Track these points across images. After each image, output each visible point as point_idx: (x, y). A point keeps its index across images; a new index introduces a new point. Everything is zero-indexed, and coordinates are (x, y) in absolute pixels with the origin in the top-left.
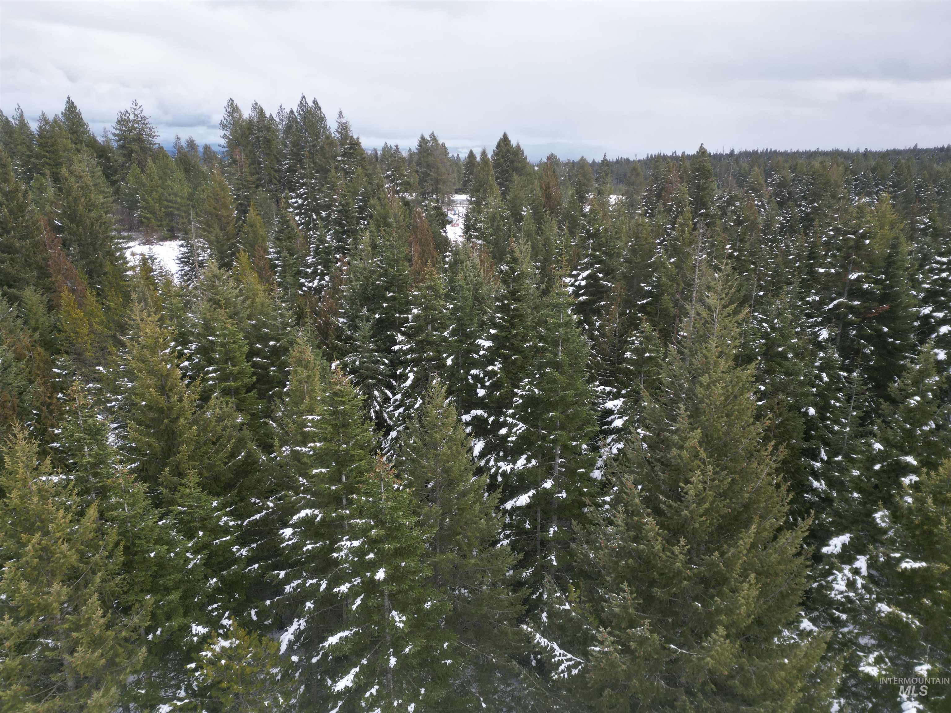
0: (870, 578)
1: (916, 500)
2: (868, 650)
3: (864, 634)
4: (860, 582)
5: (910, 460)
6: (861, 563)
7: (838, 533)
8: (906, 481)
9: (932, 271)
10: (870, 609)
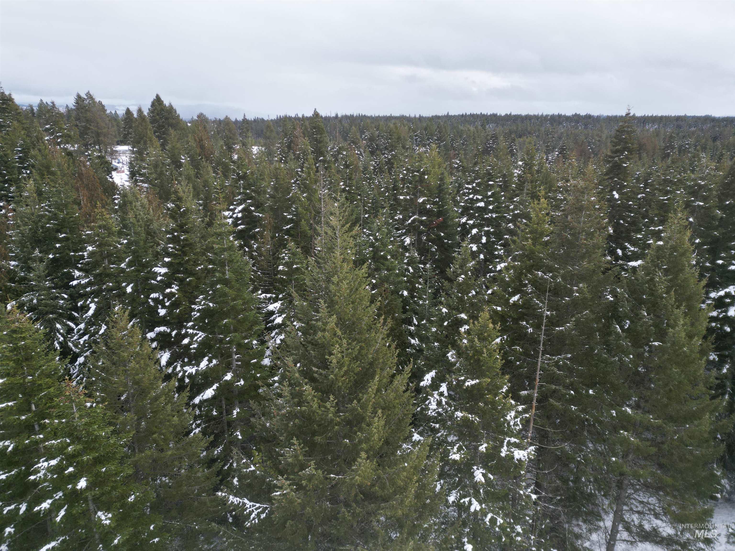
0: (450, 396)
1: (469, 341)
2: (452, 444)
3: (450, 434)
4: (444, 400)
5: (463, 316)
6: (444, 388)
7: (428, 372)
8: (462, 330)
9: (464, 194)
10: (451, 417)
